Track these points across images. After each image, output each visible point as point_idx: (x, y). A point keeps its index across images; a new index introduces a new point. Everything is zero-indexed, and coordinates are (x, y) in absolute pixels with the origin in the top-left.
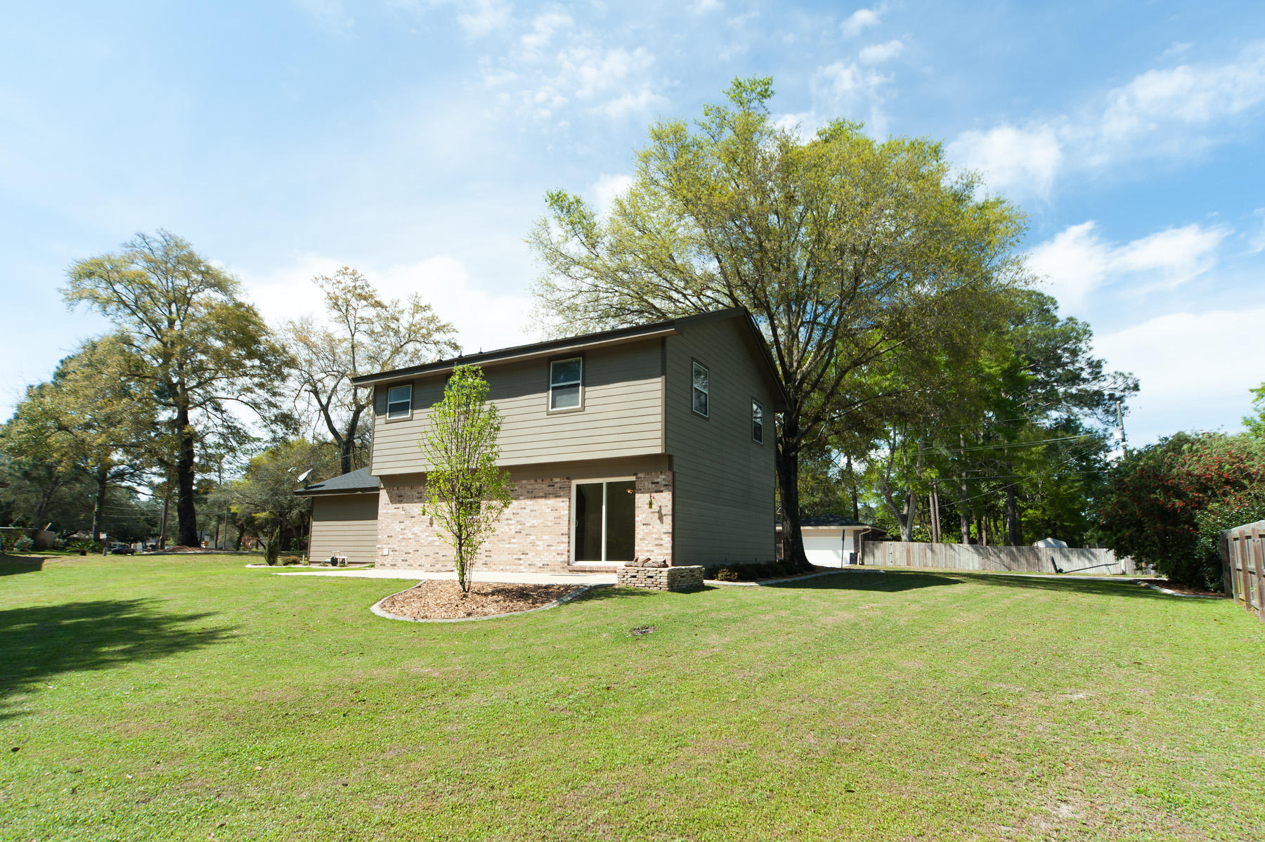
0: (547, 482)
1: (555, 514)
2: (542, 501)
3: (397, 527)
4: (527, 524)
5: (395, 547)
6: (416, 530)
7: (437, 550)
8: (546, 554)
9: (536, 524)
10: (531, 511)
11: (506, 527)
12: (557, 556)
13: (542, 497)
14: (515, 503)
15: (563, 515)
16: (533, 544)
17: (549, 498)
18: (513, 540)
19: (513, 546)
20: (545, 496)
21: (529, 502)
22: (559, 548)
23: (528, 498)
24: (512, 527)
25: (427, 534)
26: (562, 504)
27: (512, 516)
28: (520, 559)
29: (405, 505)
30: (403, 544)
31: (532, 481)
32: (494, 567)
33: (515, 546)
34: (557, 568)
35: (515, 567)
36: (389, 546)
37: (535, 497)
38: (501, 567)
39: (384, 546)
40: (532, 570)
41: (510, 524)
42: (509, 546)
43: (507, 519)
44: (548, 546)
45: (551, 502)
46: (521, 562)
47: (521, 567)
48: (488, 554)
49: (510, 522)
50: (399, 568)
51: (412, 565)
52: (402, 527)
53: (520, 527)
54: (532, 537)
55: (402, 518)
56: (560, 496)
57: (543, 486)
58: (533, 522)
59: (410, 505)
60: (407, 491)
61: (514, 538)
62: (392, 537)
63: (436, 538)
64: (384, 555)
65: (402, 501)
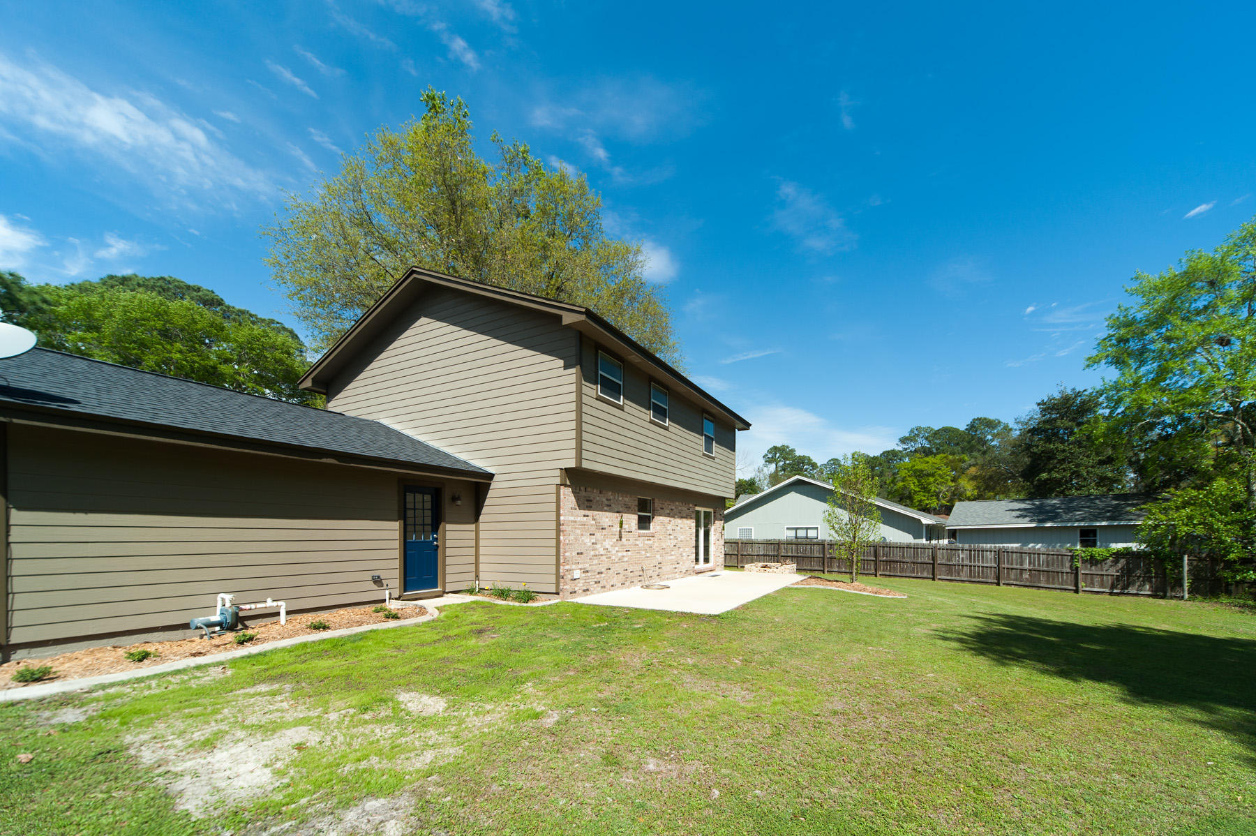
0: (687, 506)
1: (690, 531)
2: (685, 521)
3: (588, 541)
4: (679, 539)
5: (587, 566)
6: (607, 544)
7: (626, 566)
8: (687, 562)
10: (681, 528)
11: (669, 541)
12: (691, 563)
13: (685, 517)
14: (673, 521)
15: (692, 533)
16: (681, 555)
18: (672, 553)
19: (672, 558)
20: (687, 517)
21: (680, 521)
22: (691, 557)
23: (679, 518)
24: (672, 541)
25: (617, 549)
27: (672, 532)
29: (595, 513)
30: (595, 562)
31: (681, 504)
34: (691, 572)
36: (580, 566)
39: (574, 567)
40: (681, 576)
41: (671, 539)
43: (670, 534)
44: (688, 556)
45: (689, 522)
46: (677, 570)
47: (676, 574)
49: (671, 537)
50: (592, 593)
52: (594, 541)
53: (676, 541)
54: (681, 550)
55: (593, 530)
56: (692, 518)
57: (686, 509)
58: (681, 537)
59: (600, 513)
60: (595, 494)
61: (673, 551)
62: (582, 553)
63: (625, 554)
64: (575, 579)
65: (591, 507)
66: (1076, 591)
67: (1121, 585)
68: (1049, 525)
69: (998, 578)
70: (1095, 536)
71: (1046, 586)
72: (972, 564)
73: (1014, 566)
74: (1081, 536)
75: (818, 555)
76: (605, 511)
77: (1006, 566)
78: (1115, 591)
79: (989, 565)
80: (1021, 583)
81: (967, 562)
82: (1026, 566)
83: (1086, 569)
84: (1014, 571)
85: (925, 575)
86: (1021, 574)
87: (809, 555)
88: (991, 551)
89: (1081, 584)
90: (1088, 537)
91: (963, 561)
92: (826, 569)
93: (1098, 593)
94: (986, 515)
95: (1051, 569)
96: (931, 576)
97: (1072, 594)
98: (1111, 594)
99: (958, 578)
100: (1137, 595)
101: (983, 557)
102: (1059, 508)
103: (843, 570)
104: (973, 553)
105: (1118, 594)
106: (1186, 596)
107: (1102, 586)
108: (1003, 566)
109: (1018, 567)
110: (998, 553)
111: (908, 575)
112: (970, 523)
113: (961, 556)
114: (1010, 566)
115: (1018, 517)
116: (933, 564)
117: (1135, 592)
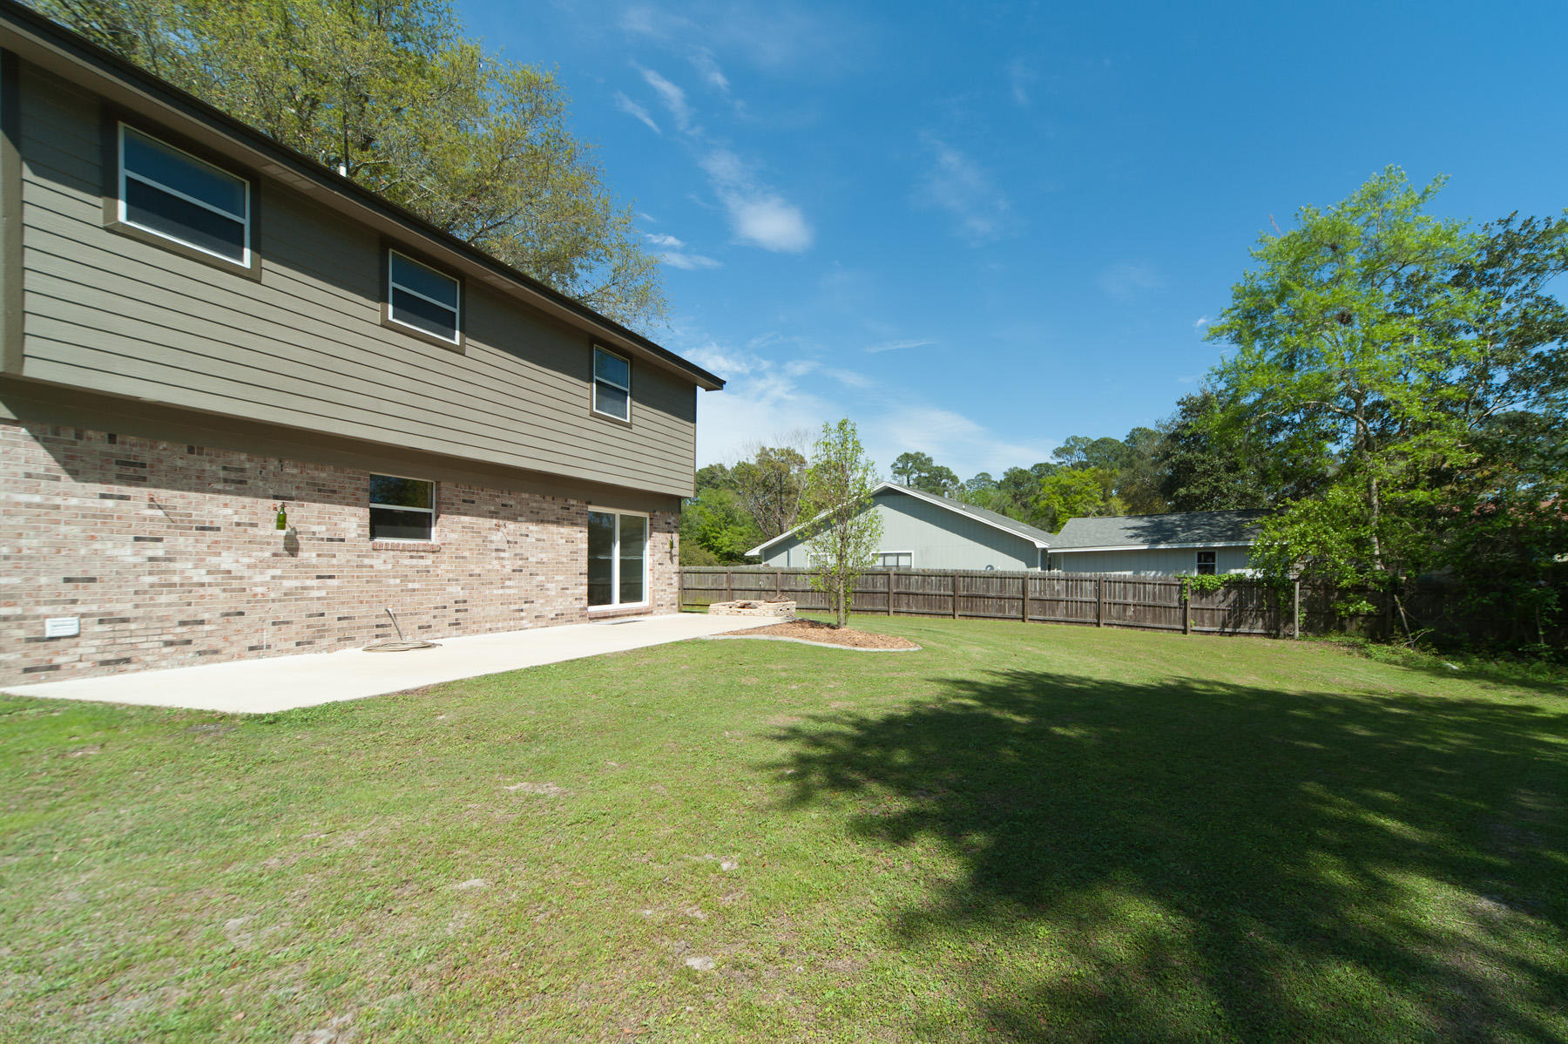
0: (560, 502)
1: (570, 546)
2: (553, 528)
3: (125, 552)
4: (530, 559)
5: (124, 608)
6: (226, 561)
7: (316, 607)
8: (560, 600)
9: (545, 560)
10: (538, 540)
11: (495, 562)
12: (576, 602)
13: (553, 522)
14: (511, 526)
15: (581, 550)
16: (541, 587)
17: (563, 526)
18: (508, 583)
19: (508, 591)
20: (558, 522)
21: (533, 527)
22: (576, 591)
23: (531, 521)
24: (506, 562)
25: (278, 572)
26: (579, 535)
27: (506, 546)
28: (522, 610)
29: (163, 494)
30: (163, 599)
31: (538, 497)
32: (475, 627)
33: (512, 591)
34: (575, 617)
35: (512, 623)
36: (80, 609)
37: (542, 521)
38: (488, 626)
39: (43, 610)
40: (540, 624)
41: (503, 558)
42: (501, 591)
43: (497, 550)
44: (563, 589)
45: (566, 530)
46: (523, 614)
47: (524, 622)
48: (461, 606)
49: (502, 555)
50: (147, 666)
51: (216, 652)
52: (160, 553)
53: (520, 563)
54: (540, 578)
55: (151, 529)
56: (577, 525)
57: (555, 507)
58: (541, 556)
59: (193, 496)
60: (170, 453)
61: (510, 579)
62: (93, 580)
63: (316, 583)
64: (52, 639)
65: (144, 479)
66: (1185, 632)
67: (1233, 623)
68: (1162, 546)
69: (1098, 617)
70: (1214, 561)
71: (1152, 625)
72: (1069, 598)
73: (1117, 600)
74: (1199, 560)
75: (882, 589)
76: (219, 492)
77: (1108, 600)
78: (1226, 630)
79: (1088, 599)
80: (1125, 623)
81: (1063, 596)
82: (1130, 600)
83: (1196, 602)
84: (1117, 606)
85: (1014, 614)
86: (1125, 610)
87: (870, 589)
88: (1091, 581)
89: (1190, 622)
90: (1206, 561)
91: (1058, 595)
92: (892, 610)
93: (1208, 632)
94: (1098, 535)
95: (1158, 602)
96: (1021, 616)
97: (1179, 635)
98: (1222, 633)
99: (1052, 618)
100: (1249, 634)
101: (1081, 589)
102: (1179, 526)
103: (914, 610)
104: (1070, 583)
105: (1231, 634)
106: (1297, 633)
107: (1213, 624)
108: (1104, 600)
109: (1122, 601)
110: (1098, 582)
111: (993, 614)
112: (1077, 545)
113: (1056, 588)
114: (1112, 600)
115: (1132, 537)
116: (1023, 599)
117: (1247, 630)
